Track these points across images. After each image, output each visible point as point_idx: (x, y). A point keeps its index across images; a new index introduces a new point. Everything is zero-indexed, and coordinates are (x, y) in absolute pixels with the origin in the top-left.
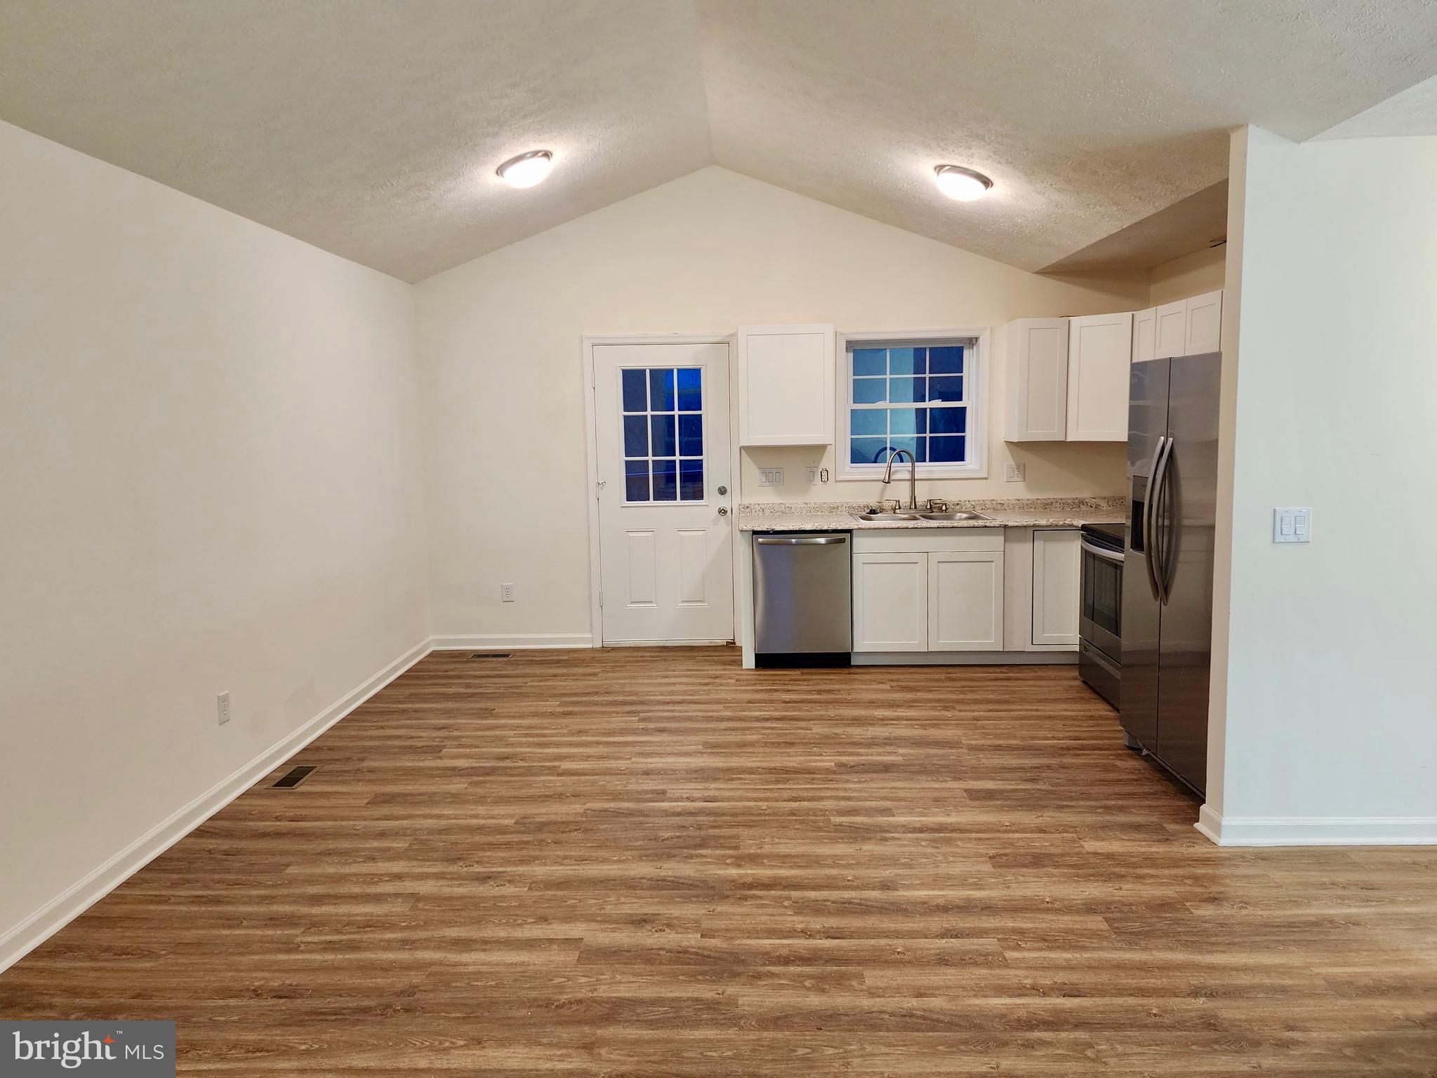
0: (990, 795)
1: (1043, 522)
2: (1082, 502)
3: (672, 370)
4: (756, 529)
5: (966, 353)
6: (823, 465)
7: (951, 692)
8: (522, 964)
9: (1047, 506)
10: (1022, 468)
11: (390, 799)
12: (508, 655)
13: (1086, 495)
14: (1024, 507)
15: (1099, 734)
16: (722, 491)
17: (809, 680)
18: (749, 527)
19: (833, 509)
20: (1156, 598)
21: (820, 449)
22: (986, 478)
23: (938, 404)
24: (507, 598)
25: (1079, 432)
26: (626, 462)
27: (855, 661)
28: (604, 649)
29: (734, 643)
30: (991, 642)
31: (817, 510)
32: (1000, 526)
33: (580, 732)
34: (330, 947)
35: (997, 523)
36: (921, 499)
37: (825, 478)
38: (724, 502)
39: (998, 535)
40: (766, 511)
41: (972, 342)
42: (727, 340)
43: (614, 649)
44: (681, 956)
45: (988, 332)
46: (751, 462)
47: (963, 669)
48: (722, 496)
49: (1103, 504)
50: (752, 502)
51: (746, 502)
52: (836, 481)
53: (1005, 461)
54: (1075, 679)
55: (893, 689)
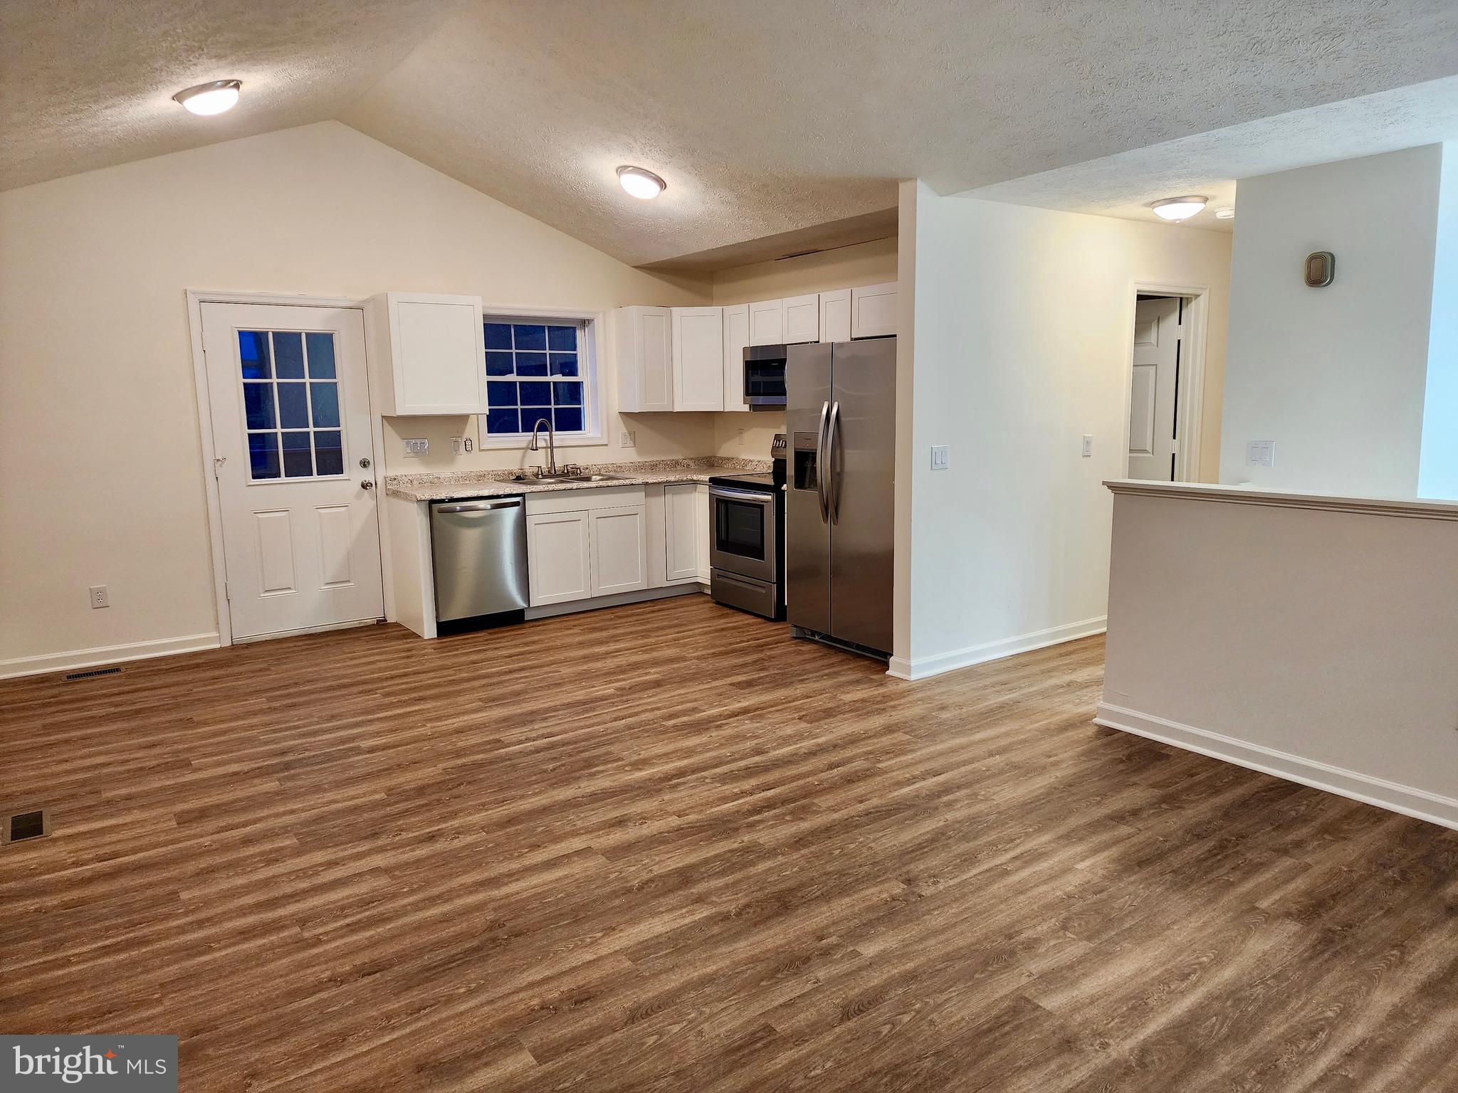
0: (749, 684)
1: (672, 478)
2: (677, 463)
3: (300, 334)
4: (435, 498)
5: (579, 334)
6: (467, 435)
7: (632, 626)
8: (566, 877)
9: (653, 467)
10: (632, 435)
11: (202, 814)
12: (118, 670)
13: (679, 457)
14: (640, 468)
15: (767, 634)
16: (365, 464)
17: (507, 636)
18: (428, 496)
19: (481, 477)
20: (825, 520)
21: (462, 419)
22: (607, 445)
23: (559, 378)
24: (99, 601)
25: (682, 405)
26: (249, 435)
27: (528, 616)
28: (234, 647)
29: (385, 620)
30: (638, 583)
31: (464, 479)
32: (643, 484)
33: (333, 717)
34: (353, 928)
35: (640, 481)
36: (559, 464)
37: (469, 447)
38: (367, 476)
39: (641, 491)
40: (415, 482)
41: (584, 323)
42: (361, 306)
43: (249, 645)
44: (680, 832)
45: (601, 315)
46: (394, 432)
47: (620, 609)
48: (365, 469)
49: (692, 464)
50: (398, 474)
51: (391, 474)
52: (480, 450)
53: (620, 428)
54: (707, 602)
55: (584, 632)
